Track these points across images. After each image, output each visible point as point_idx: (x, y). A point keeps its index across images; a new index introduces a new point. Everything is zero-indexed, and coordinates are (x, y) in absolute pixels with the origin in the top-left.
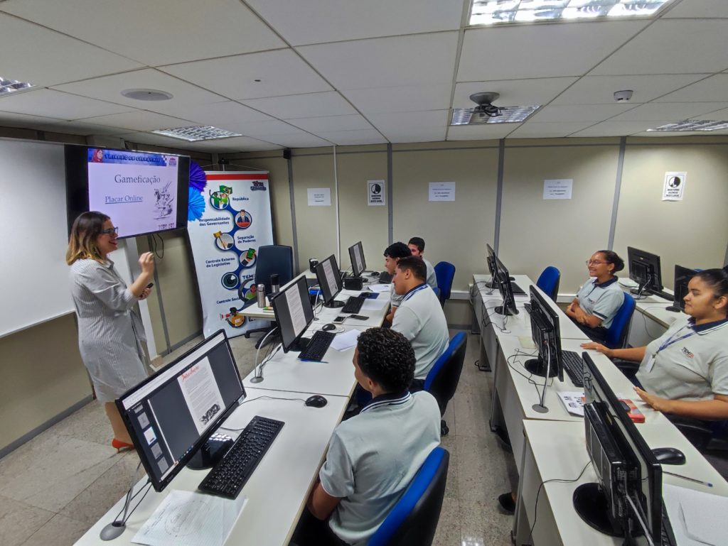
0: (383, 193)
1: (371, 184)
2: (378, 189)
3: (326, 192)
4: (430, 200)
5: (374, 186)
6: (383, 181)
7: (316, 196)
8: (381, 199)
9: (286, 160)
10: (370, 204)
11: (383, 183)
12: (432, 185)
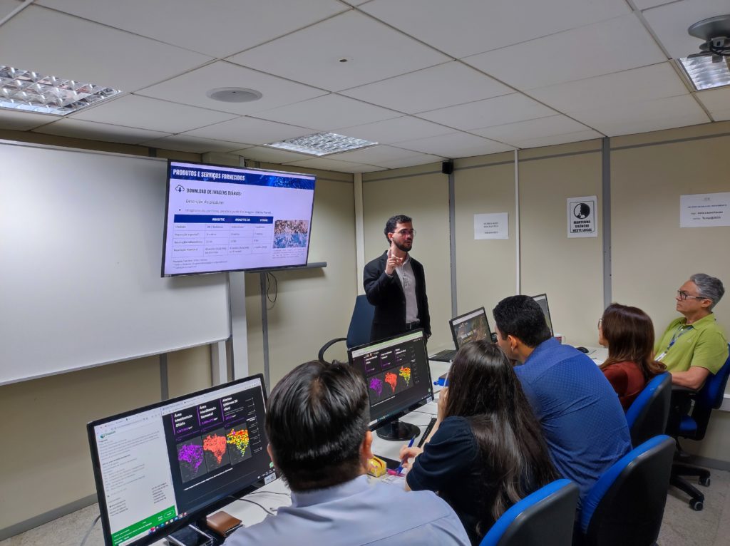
0: (594, 218)
1: (573, 204)
2: (585, 210)
3: (501, 218)
4: (682, 225)
5: (580, 206)
6: (594, 198)
7: (487, 225)
8: (591, 225)
9: (446, 176)
10: (570, 235)
11: (593, 201)
12: (686, 201)
